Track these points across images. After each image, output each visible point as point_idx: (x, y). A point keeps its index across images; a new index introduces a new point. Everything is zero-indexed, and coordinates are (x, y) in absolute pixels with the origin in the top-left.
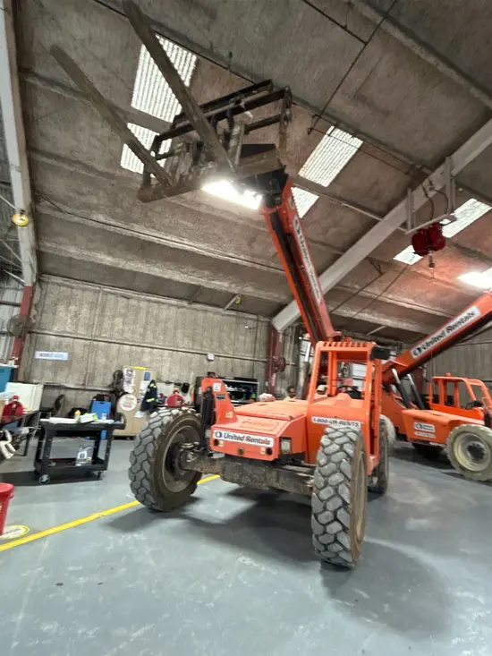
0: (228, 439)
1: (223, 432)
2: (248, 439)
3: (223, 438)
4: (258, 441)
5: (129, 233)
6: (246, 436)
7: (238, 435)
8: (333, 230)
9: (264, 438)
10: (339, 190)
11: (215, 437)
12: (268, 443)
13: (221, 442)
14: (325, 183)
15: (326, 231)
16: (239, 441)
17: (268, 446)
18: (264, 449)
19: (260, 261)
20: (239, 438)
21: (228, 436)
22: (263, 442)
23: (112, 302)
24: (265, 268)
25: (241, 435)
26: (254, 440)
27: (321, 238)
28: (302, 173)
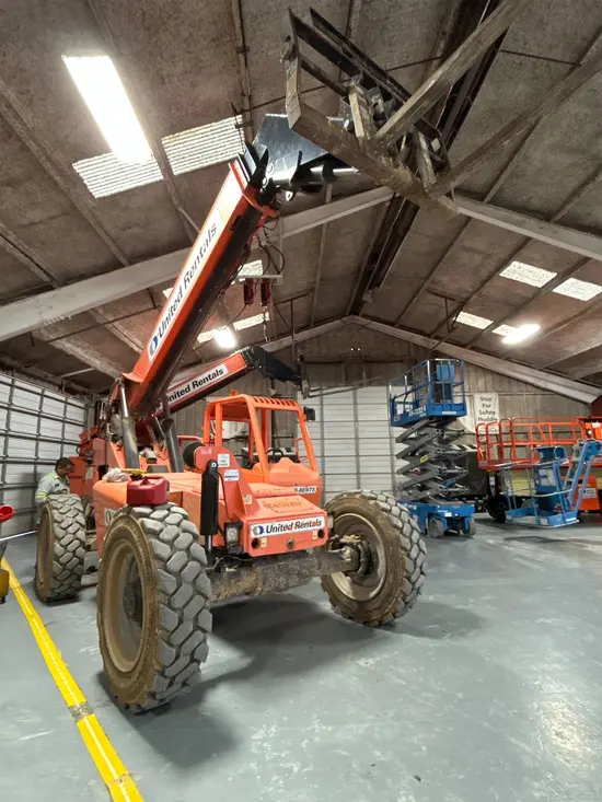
0: (272, 534)
1: (264, 526)
2: (297, 526)
3: (265, 534)
4: (309, 524)
6: (295, 522)
7: (284, 523)
9: (314, 520)
11: (253, 536)
12: (319, 523)
13: (264, 541)
14: (178, 170)
15: (128, 227)
16: (287, 531)
17: (319, 527)
18: (316, 533)
20: (287, 527)
21: (273, 529)
22: (315, 524)
25: (289, 523)
26: (305, 525)
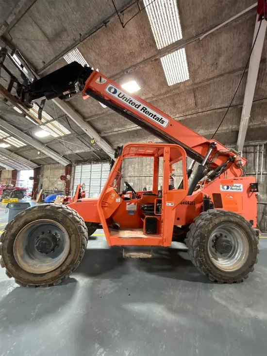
5: (125, 131)
8: (222, 60)
10: (193, 31)
14: (180, 37)
15: (215, 64)
19: (190, 113)
23: (145, 160)
24: (195, 116)
27: (217, 72)
28: (159, 47)
